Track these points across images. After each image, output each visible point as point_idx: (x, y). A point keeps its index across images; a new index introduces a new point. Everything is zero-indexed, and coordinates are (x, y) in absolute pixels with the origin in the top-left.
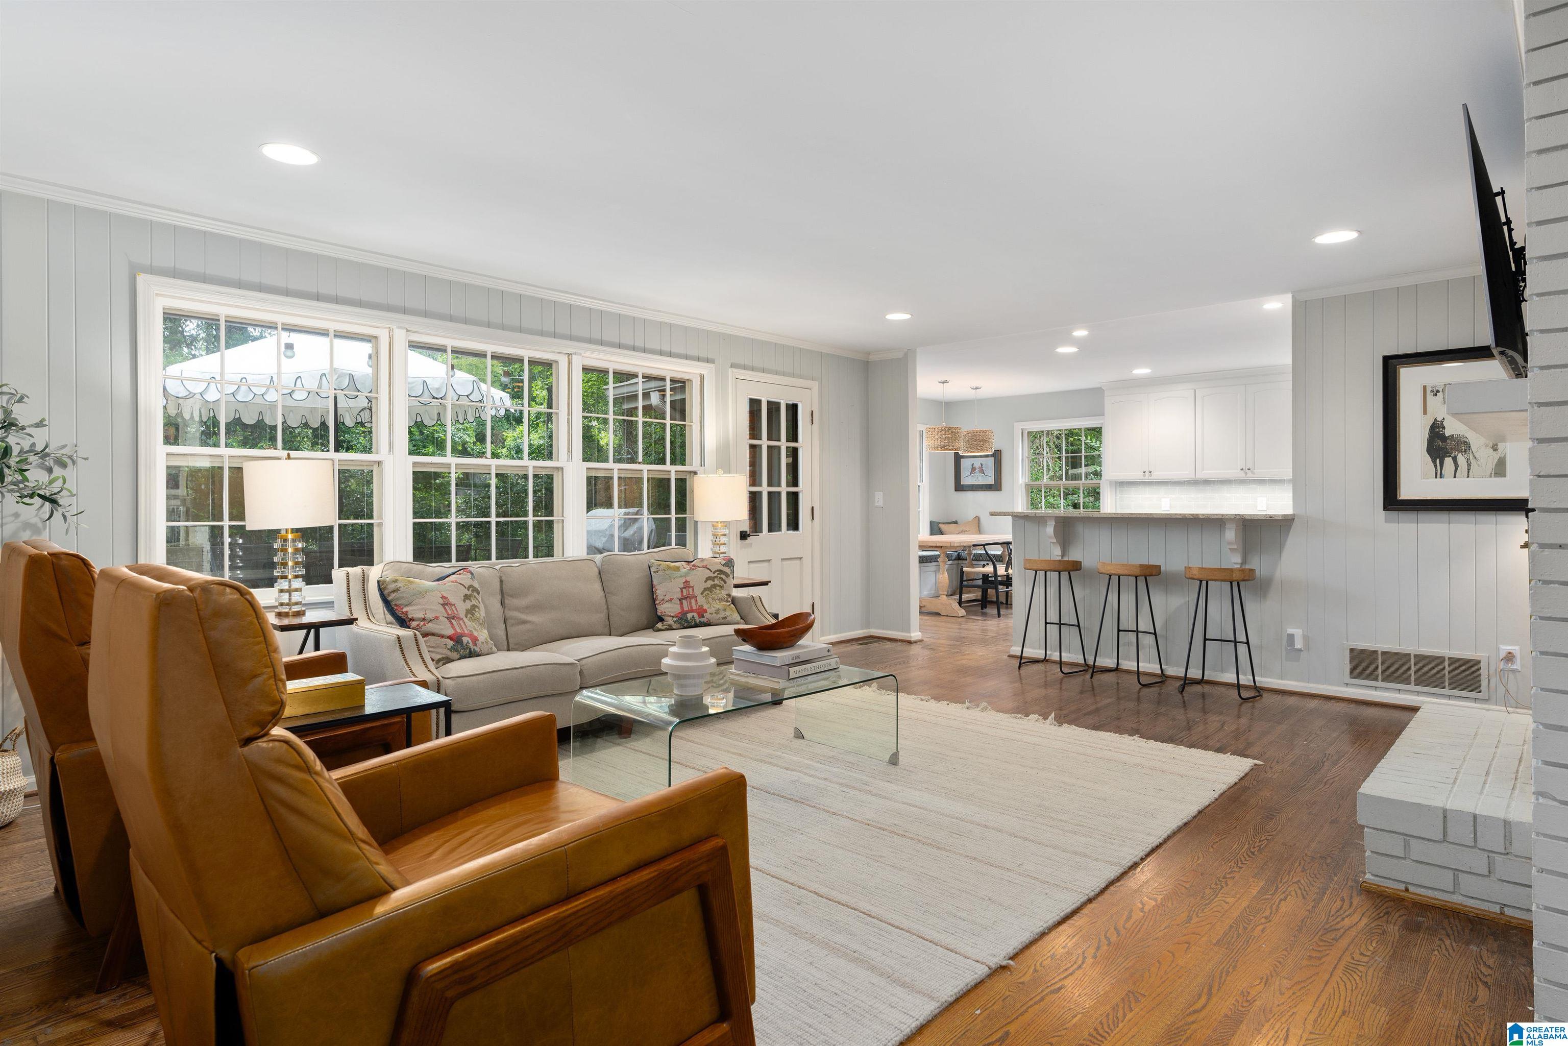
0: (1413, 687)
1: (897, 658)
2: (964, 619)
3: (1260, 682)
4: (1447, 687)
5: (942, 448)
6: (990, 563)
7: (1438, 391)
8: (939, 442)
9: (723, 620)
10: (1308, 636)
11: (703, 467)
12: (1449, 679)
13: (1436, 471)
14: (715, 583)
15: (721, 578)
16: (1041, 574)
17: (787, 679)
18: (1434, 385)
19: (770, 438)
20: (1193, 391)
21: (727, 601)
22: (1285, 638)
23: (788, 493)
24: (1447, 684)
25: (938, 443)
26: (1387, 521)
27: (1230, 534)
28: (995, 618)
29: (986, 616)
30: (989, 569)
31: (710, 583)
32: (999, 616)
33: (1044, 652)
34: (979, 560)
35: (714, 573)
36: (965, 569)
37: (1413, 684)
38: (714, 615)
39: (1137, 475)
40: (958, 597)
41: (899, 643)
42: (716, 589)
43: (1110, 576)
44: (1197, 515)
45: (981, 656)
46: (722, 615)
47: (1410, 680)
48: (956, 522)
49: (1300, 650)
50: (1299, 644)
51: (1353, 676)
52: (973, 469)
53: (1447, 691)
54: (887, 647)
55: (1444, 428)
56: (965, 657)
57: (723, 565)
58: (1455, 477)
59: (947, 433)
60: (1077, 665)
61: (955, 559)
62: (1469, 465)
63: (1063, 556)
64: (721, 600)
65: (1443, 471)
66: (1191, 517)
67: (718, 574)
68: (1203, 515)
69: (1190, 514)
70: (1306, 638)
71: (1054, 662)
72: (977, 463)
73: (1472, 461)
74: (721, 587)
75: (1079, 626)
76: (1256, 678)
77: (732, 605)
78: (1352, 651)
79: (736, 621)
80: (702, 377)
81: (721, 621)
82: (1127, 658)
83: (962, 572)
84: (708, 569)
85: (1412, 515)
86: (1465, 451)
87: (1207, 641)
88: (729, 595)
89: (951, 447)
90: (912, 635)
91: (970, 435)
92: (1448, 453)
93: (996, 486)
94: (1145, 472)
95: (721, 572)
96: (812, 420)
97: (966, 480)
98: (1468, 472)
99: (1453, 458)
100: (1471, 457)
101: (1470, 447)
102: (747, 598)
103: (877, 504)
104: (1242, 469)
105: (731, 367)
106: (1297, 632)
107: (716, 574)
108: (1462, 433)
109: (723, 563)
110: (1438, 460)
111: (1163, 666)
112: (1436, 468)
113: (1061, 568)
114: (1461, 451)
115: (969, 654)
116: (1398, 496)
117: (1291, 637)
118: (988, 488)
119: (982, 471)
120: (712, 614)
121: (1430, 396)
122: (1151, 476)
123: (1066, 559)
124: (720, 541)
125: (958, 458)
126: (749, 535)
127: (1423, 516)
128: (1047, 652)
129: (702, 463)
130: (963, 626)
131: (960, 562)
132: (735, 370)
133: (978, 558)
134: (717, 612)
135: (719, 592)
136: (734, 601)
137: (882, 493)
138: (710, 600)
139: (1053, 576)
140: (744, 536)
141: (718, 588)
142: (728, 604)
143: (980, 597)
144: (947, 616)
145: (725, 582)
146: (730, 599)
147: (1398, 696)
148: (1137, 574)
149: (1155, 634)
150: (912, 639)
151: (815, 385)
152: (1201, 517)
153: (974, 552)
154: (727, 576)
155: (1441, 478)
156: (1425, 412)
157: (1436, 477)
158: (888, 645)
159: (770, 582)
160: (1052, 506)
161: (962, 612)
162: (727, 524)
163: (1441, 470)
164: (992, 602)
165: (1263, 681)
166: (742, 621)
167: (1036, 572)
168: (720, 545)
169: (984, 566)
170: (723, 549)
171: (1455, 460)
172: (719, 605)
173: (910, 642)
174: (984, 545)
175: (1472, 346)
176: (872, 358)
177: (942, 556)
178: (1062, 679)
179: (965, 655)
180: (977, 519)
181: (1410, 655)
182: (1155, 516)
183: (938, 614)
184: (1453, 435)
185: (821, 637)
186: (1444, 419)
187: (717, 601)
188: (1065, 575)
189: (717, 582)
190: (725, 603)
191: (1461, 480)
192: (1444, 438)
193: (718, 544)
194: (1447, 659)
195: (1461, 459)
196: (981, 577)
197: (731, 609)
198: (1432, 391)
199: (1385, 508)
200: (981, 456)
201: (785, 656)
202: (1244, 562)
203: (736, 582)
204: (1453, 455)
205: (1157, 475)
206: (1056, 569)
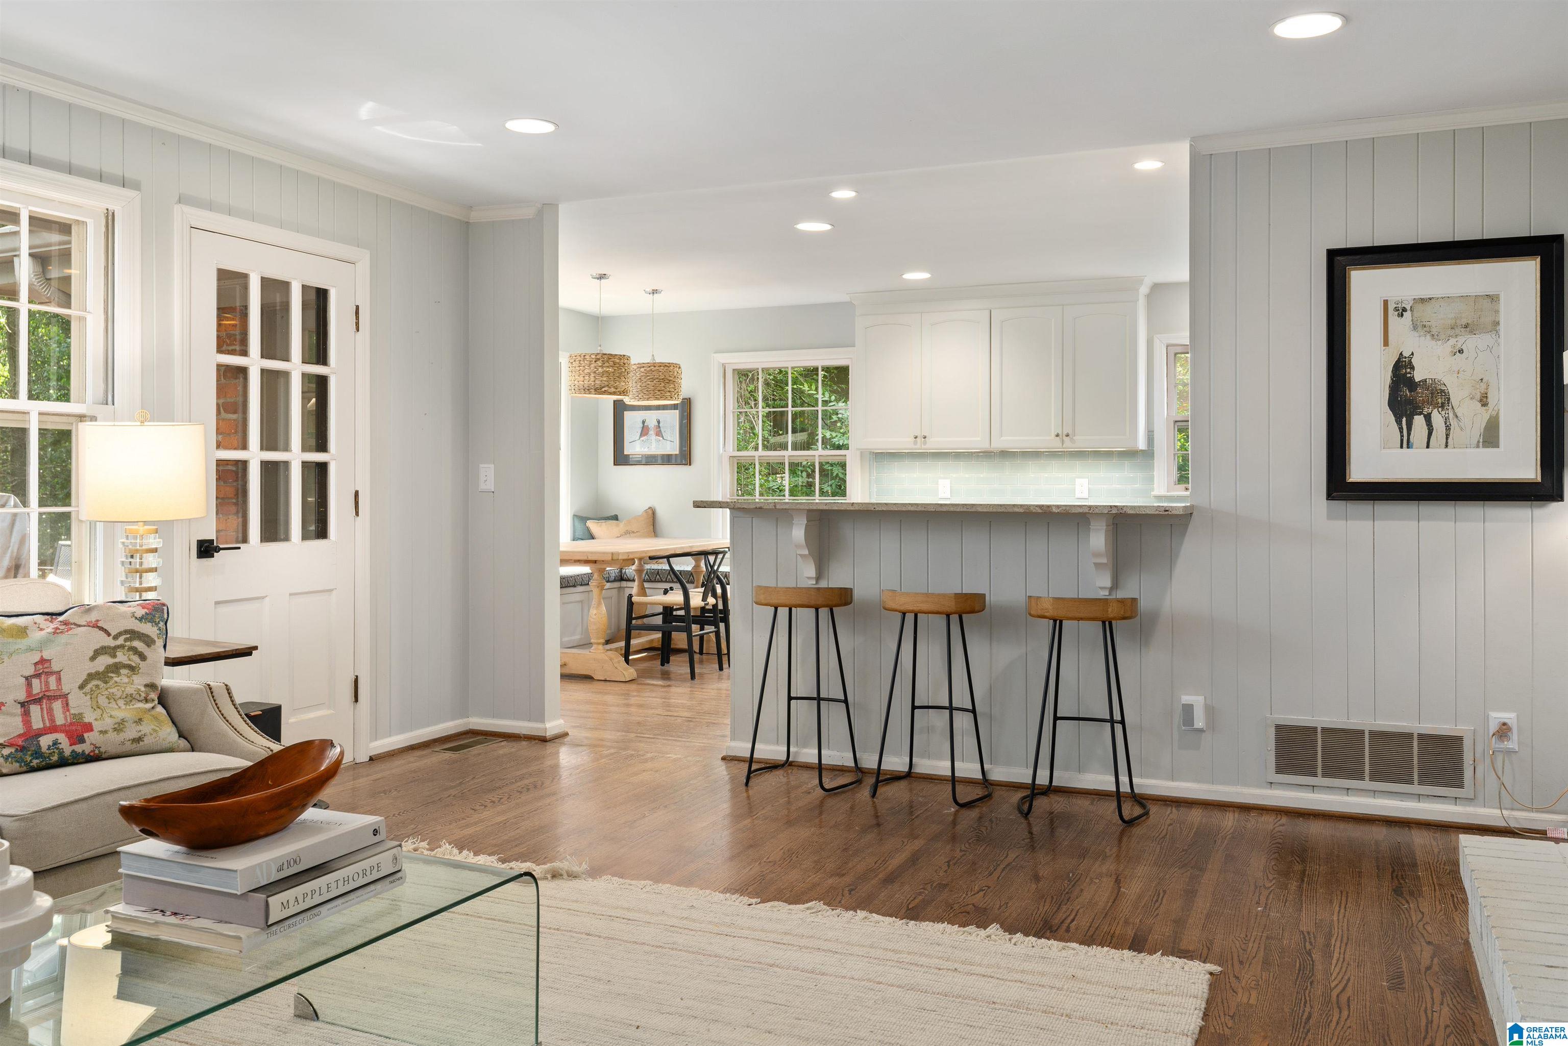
0: (1367, 784)
1: (522, 778)
2: (633, 686)
3: (1141, 786)
4: (1416, 782)
5: (599, 390)
6: (677, 586)
7: (1404, 310)
8: (592, 379)
9: (134, 745)
10: (1213, 707)
11: (110, 406)
12: (1420, 769)
13: (1402, 436)
14: (116, 660)
15: (134, 650)
16: (783, 612)
17: (263, 925)
18: (1399, 299)
19: (266, 353)
20: (988, 312)
21: (146, 700)
22: (1178, 710)
23: (305, 465)
24: (1416, 777)
25: (589, 381)
26: (1330, 517)
27: (1098, 539)
28: (684, 680)
29: (669, 679)
30: (676, 597)
31: (104, 661)
32: (693, 676)
33: (786, 749)
34: (655, 581)
35: (116, 638)
36: (634, 599)
37: (1367, 778)
38: (112, 736)
39: (904, 442)
40: (623, 644)
41: (524, 743)
42: (119, 674)
43: (904, 614)
44: (1049, 506)
45: (675, 760)
46: (131, 732)
47: (1363, 772)
48: (616, 518)
49: (1201, 731)
50: (1199, 723)
51: (1280, 770)
52: (645, 431)
53: (1416, 788)
54: (501, 752)
55: (1413, 368)
56: (649, 765)
57: (140, 619)
58: (1428, 447)
59: (607, 364)
60: (842, 771)
61: (615, 581)
62: (1448, 428)
63: (818, 579)
64: (130, 699)
65: (1411, 437)
66: (1040, 511)
67: (126, 640)
68: (1058, 507)
69: (1037, 506)
70: (1210, 710)
71: (806, 767)
72: (651, 417)
73: (1453, 422)
74: (132, 668)
75: (846, 701)
76: (1135, 780)
77: (160, 709)
78: (1279, 728)
79: (166, 745)
80: (110, 219)
81: (129, 747)
82: (927, 755)
83: (631, 604)
84: (101, 629)
85: (1365, 507)
86: (1443, 406)
87: (1058, 722)
88: (152, 686)
89: (613, 390)
90: (548, 725)
91: (642, 370)
92: (1419, 408)
93: (685, 457)
94: (916, 438)
95: (134, 634)
96: (357, 324)
97: (634, 447)
98: (1447, 439)
99: (1425, 416)
100: (1451, 415)
101: (1449, 399)
102: (195, 691)
103: (483, 486)
104: (1057, 435)
105: (179, 201)
106: (1197, 701)
107: (120, 641)
108: (1438, 377)
109: (139, 614)
110: (1404, 420)
111: (986, 766)
112: (1401, 432)
113: (820, 601)
114: (1436, 406)
115: (652, 759)
116: (1347, 477)
117: (1188, 709)
118: (667, 460)
119: (659, 433)
120: (105, 732)
121: (1393, 316)
122: (925, 443)
123: (823, 584)
124: (141, 564)
125: (619, 409)
126: (218, 549)
127: (1383, 508)
128: (791, 749)
129: (108, 398)
130: (633, 700)
131: (624, 584)
132: (186, 209)
133: (655, 577)
134: (119, 727)
135: (126, 680)
136: (164, 698)
137: (492, 466)
138: (102, 701)
139: (804, 617)
140: (206, 549)
141: (124, 671)
142: (149, 705)
143: (658, 644)
144: (605, 681)
145: (143, 657)
146: (154, 696)
147: (1346, 799)
148: (949, 610)
149: (974, 711)
150: (549, 734)
151: (364, 259)
152: (1054, 510)
153: (647, 567)
154: (149, 641)
155: (1408, 447)
156: (1386, 343)
157: (1402, 447)
158: (504, 748)
159: (256, 648)
160: (771, 491)
161: (630, 672)
162: (161, 527)
163: (1409, 434)
164: (680, 651)
165: (1147, 784)
166: (183, 743)
167: (776, 609)
168: (141, 572)
169: (666, 592)
170: (151, 580)
171: (1428, 418)
172: (122, 712)
173: (543, 740)
174: (668, 557)
175: (1451, 240)
176: (474, 216)
177: (596, 576)
178: (822, 803)
179: (646, 761)
180: (650, 512)
181: (1362, 732)
182: (980, 509)
183: (588, 678)
184: (1425, 380)
185: (371, 741)
186: (1412, 354)
187: (121, 703)
188: (824, 613)
189: (121, 657)
190: (141, 705)
191: (1437, 452)
192: (1412, 385)
193: (137, 571)
194: (1415, 736)
195: (1437, 419)
196: (661, 610)
197: (156, 718)
198: (1396, 309)
199: (1330, 496)
200: (658, 408)
201: (260, 865)
202: (1115, 586)
203: (175, 651)
204: (1426, 411)
205: (936, 443)
206: (813, 603)
